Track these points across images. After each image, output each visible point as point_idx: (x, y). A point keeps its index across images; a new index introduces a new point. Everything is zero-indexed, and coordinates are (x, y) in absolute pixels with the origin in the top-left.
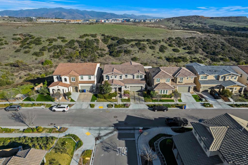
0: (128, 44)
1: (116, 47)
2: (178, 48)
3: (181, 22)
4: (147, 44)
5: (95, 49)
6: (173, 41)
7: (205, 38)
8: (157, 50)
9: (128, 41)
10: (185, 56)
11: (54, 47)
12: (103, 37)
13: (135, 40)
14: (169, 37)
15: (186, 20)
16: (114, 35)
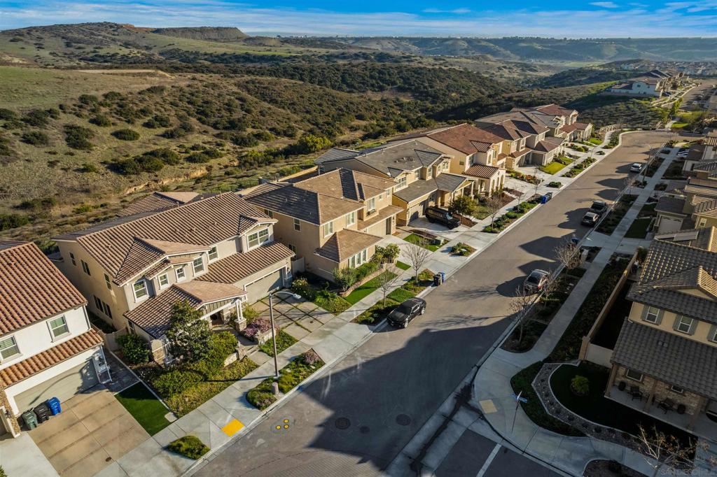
3: (68, 45)
4: (4, 127)
10: (163, 147)
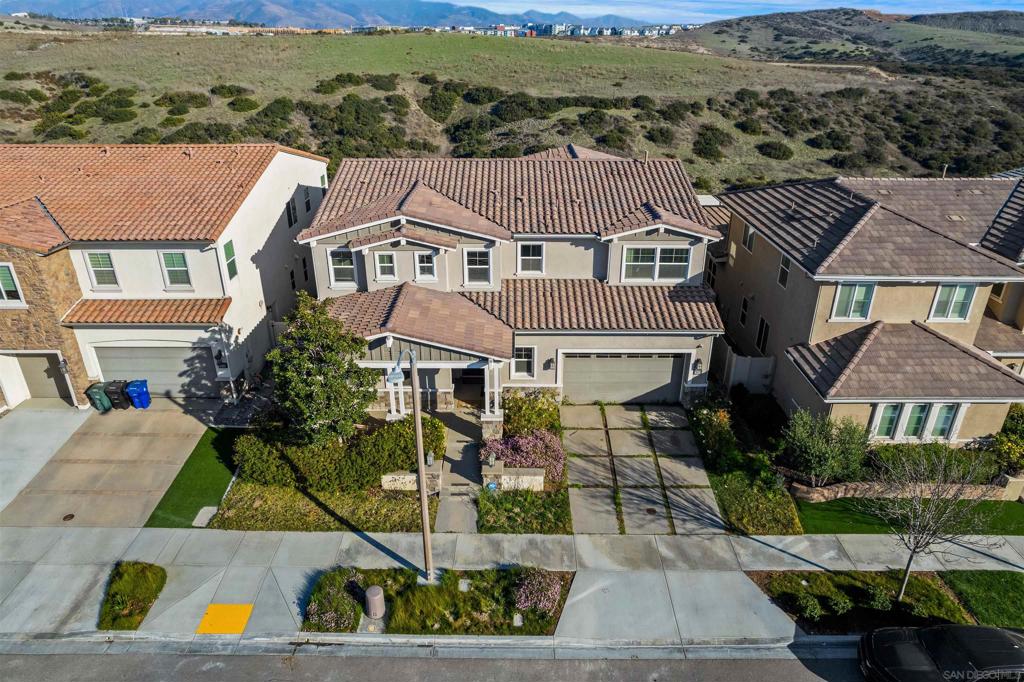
0: (544, 118)
1: (488, 135)
2: (785, 141)
3: (777, 38)
4: (636, 117)
5: (385, 142)
6: (759, 109)
7: (911, 93)
8: (685, 148)
9: (547, 106)
11: (188, 133)
12: (425, 90)
13: (578, 102)
14: (738, 89)
15: (799, 26)
16: (479, 80)
